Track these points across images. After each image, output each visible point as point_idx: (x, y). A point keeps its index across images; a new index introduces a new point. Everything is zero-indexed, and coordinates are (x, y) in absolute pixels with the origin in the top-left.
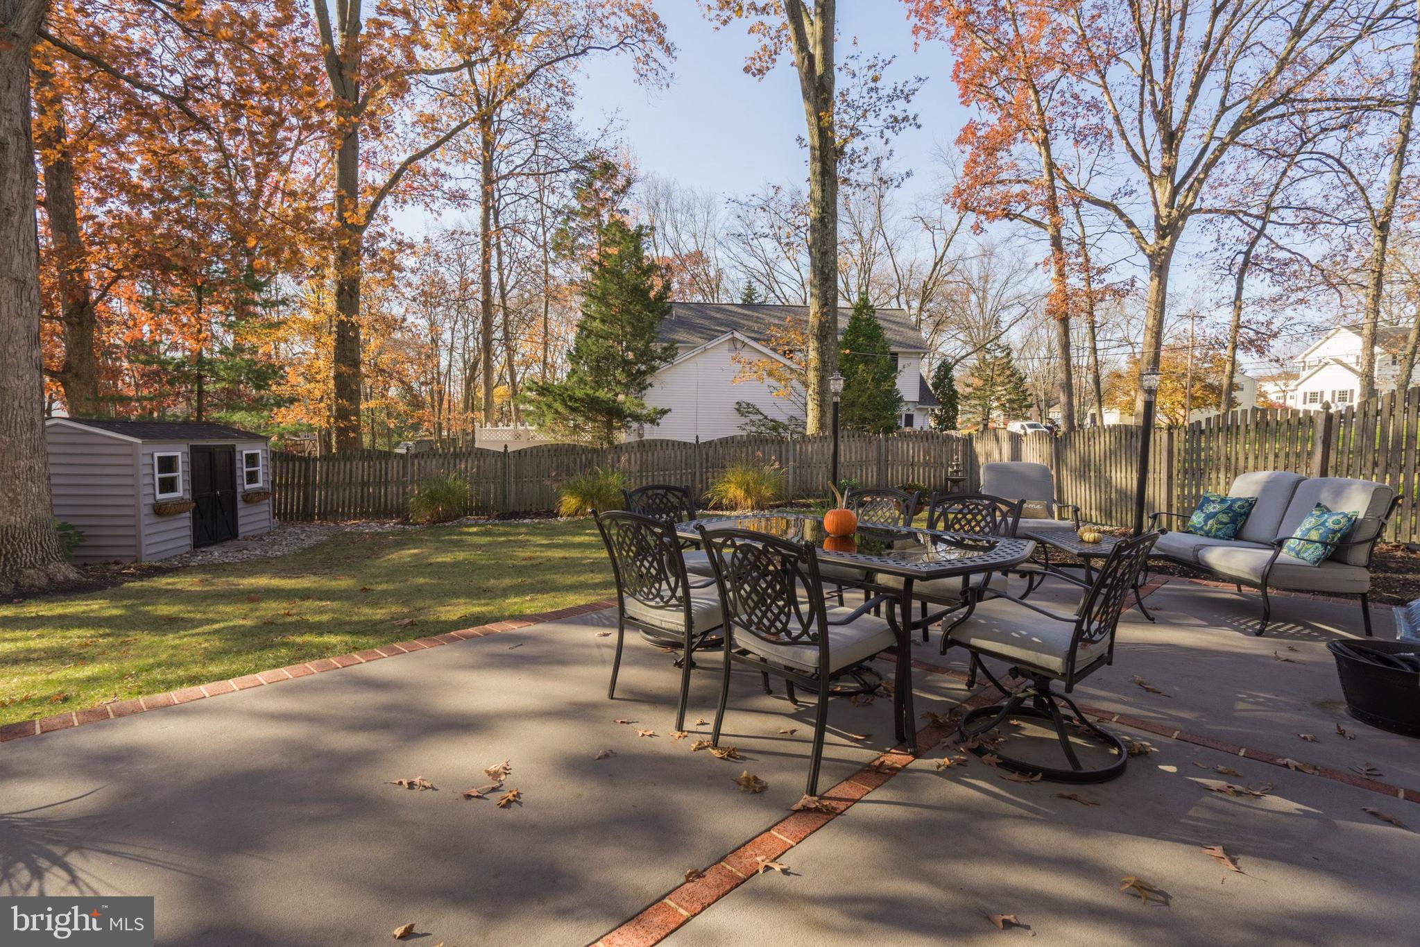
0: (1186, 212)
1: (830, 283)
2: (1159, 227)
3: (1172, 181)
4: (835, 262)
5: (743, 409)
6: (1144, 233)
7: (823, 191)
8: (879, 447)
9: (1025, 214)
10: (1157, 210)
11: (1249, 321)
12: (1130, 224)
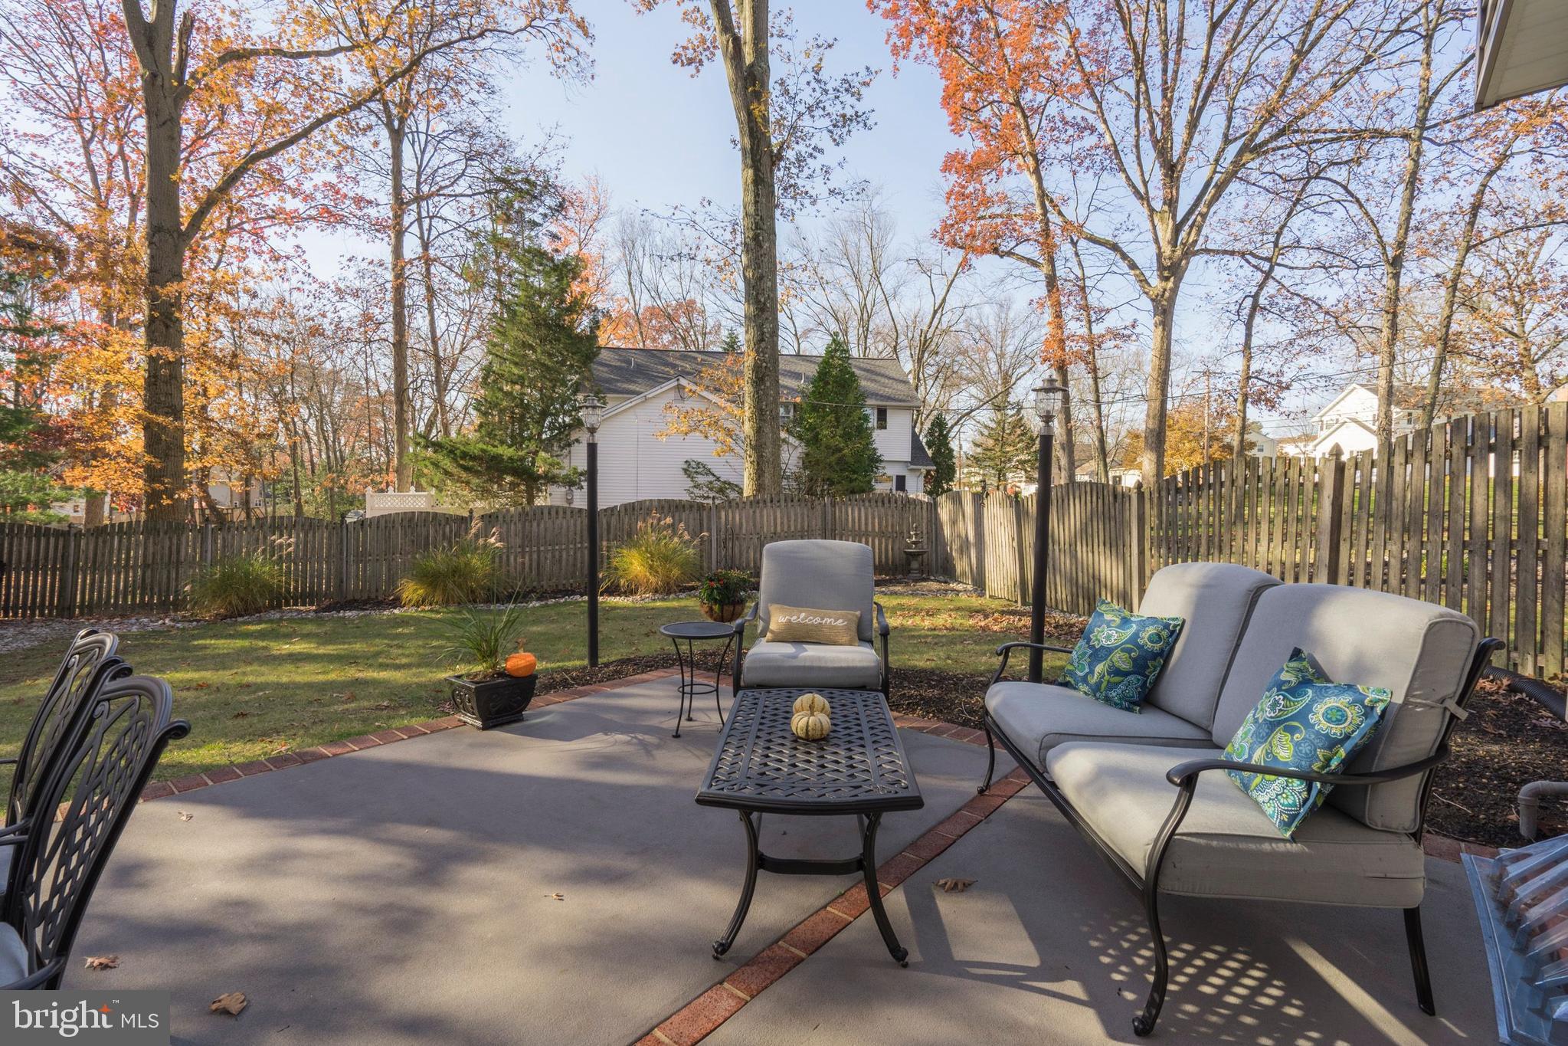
0: (1189, 253)
1: (766, 315)
2: (1161, 267)
3: (1174, 217)
4: (774, 289)
5: (691, 469)
6: (1147, 274)
7: (756, 202)
8: (824, 513)
9: (1017, 250)
10: (1159, 248)
11: (1259, 372)
12: (1133, 266)
